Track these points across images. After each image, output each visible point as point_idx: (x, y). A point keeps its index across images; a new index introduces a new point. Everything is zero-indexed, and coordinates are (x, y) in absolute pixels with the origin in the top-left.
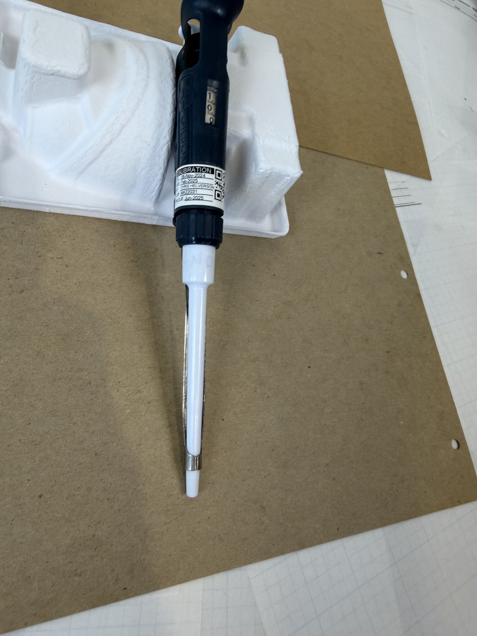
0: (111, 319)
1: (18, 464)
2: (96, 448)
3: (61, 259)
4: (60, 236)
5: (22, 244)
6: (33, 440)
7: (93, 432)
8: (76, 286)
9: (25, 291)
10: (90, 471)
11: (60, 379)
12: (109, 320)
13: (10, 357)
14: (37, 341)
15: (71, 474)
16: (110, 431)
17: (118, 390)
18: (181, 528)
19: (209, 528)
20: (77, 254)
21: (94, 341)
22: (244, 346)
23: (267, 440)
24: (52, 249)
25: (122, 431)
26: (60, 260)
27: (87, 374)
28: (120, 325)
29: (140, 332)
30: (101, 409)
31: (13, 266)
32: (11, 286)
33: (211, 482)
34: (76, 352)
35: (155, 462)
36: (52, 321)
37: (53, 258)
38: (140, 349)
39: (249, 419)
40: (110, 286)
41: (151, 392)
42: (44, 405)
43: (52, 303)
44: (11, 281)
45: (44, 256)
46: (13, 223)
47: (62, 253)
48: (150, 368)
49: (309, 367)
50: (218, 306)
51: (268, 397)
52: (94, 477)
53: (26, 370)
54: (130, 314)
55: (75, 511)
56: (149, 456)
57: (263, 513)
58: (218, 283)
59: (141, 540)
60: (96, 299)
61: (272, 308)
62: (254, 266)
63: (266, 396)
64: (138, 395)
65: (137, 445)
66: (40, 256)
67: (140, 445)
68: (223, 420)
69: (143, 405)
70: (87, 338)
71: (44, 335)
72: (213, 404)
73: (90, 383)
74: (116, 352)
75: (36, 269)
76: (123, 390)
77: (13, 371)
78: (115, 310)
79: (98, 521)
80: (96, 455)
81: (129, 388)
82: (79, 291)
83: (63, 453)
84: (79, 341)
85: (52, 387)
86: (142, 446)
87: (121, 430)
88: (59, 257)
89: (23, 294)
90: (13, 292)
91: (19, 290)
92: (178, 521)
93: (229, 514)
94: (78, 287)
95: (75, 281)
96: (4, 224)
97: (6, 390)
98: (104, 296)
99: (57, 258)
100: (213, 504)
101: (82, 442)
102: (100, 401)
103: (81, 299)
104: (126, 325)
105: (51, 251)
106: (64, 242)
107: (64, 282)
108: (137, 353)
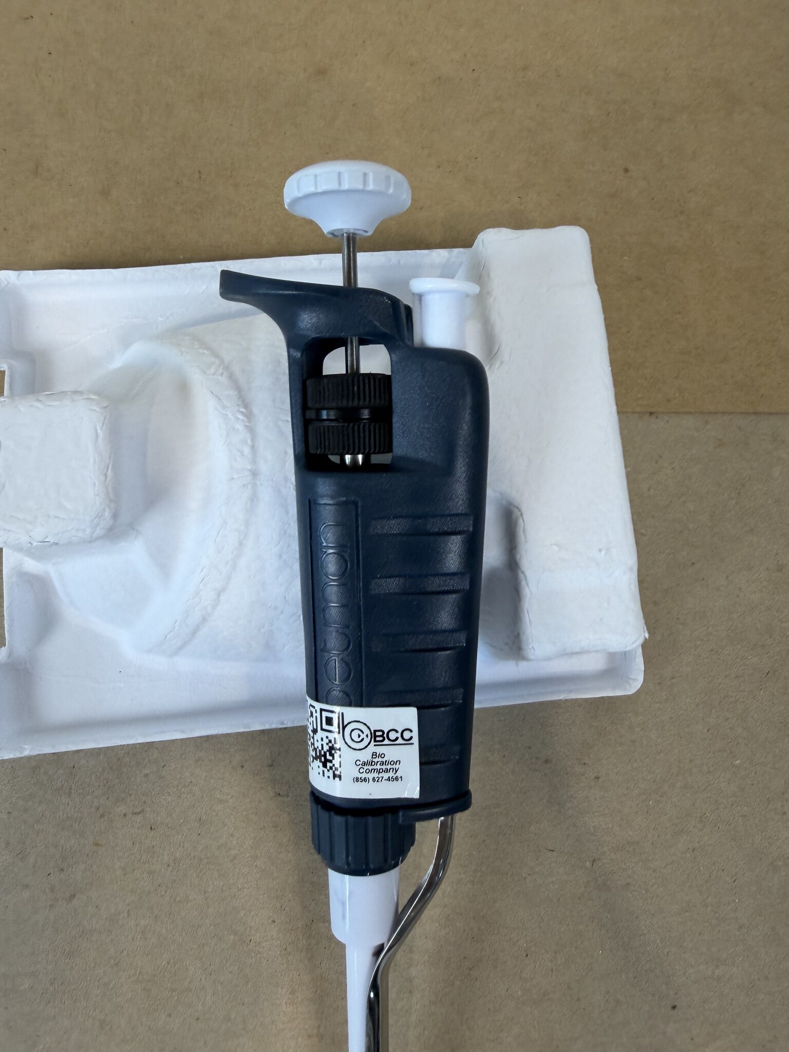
0: (236, 934)
3: (141, 815)
4: (138, 764)
5: (70, 795)
8: (170, 869)
9: (77, 896)
12: (231, 937)
14: (99, 998)
20: (169, 799)
21: (203, 989)
22: (515, 967)
24: (123, 795)
26: (139, 818)
28: (252, 945)
29: (290, 958)
31: (55, 846)
32: (53, 889)
36: (125, 953)
37: (125, 815)
43: (125, 914)
44: (52, 878)
45: (110, 813)
47: (143, 800)
48: (310, 1036)
49: (674, 1007)
61: (588, 864)
62: (547, 761)
66: (102, 816)
71: (111, 986)
75: (96, 844)
78: (242, 913)
82: (175, 881)
89: (74, 901)
90: (57, 900)
91: (67, 895)
95: (166, 859)
98: (221, 884)
99: (134, 814)
103: (178, 899)
104: (264, 944)
105: (123, 799)
106: (146, 775)
107: (147, 865)
108: (284, 1006)
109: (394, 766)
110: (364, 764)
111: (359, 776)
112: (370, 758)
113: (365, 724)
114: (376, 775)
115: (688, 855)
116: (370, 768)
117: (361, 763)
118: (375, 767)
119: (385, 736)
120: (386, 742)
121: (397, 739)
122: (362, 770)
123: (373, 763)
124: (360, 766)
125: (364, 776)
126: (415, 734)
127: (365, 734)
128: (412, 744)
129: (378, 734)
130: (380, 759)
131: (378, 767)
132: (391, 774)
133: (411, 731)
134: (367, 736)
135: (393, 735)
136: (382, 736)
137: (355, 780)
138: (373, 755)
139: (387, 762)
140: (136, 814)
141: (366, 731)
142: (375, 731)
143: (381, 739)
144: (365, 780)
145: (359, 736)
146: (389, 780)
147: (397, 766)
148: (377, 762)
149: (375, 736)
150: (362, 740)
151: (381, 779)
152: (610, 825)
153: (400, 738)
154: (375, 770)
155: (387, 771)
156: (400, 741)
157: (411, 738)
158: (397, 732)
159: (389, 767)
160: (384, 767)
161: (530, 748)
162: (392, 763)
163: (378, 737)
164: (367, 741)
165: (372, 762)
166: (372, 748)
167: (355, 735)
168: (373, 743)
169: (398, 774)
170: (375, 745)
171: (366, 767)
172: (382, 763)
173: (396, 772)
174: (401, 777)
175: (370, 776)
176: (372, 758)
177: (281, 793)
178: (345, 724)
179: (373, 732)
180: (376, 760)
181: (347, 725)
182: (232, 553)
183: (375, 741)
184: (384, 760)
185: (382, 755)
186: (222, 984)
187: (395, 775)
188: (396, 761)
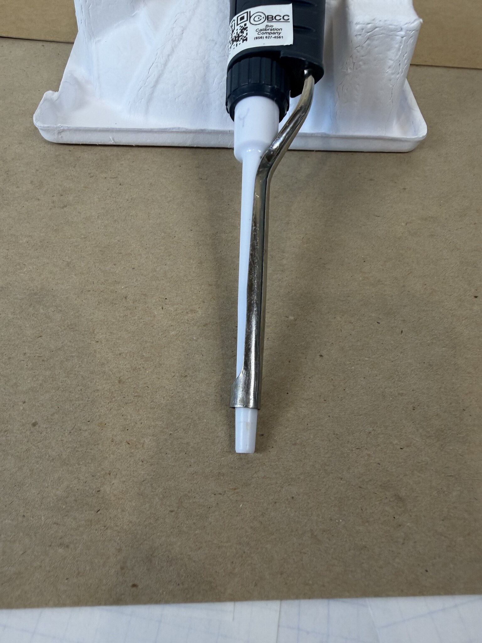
0: (165, 233)
1: (15, 381)
2: (122, 374)
3: (115, 179)
5: (74, 167)
6: (41, 356)
7: (120, 354)
8: (128, 202)
9: (68, 207)
10: (108, 402)
11: (89, 291)
13: (35, 267)
14: (70, 252)
15: (81, 402)
16: (144, 354)
17: (162, 308)
18: (241, 506)
19: (292, 515)
20: (134, 174)
21: (140, 255)
22: (357, 266)
23: (401, 392)
24: (106, 170)
25: (161, 356)
26: (113, 180)
27: (123, 288)
28: (176, 239)
29: (201, 247)
30: (137, 327)
31: (60, 185)
32: (53, 202)
33: (298, 442)
34: (115, 265)
35: (207, 402)
36: (92, 233)
37: (106, 178)
38: (199, 265)
39: (366, 359)
40: (168, 202)
41: (209, 313)
42: (63, 318)
43: (96, 217)
44: (54, 198)
45: (96, 176)
47: (118, 173)
48: (210, 285)
49: (476, 297)
50: (316, 221)
51: (402, 332)
52: (112, 410)
53: (51, 280)
54: (190, 229)
55: (77, 451)
56: (197, 392)
57: (400, 508)
59: (172, 511)
60: (149, 214)
61: (403, 224)
62: (371, 180)
63: (398, 330)
64: (190, 315)
65: (182, 376)
66: (92, 177)
67: (186, 376)
68: (321, 356)
69: (196, 327)
70: (132, 251)
71: (79, 247)
72: (304, 334)
73: (126, 298)
74: (165, 266)
75: (85, 187)
76: (170, 309)
77: (35, 280)
78: (171, 225)
79: (108, 472)
80: (120, 382)
81: (177, 306)
82: (130, 207)
83: (75, 374)
84: (121, 253)
85: (77, 299)
86: (188, 379)
87: (160, 354)
89: (65, 209)
90: (55, 207)
91: (62, 206)
92: (237, 493)
93: (333, 499)
95: (127, 197)
96: (62, 152)
97: (22, 299)
99: (111, 178)
100: (302, 477)
101: (103, 364)
102: (136, 318)
103: (131, 215)
104: (184, 239)
106: (122, 164)
107: (114, 199)
108: (194, 269)
109: (278, 31)
110: (261, 30)
111: (258, 36)
112: (264, 28)
113: (262, 13)
114: (268, 35)
116: (264, 32)
117: (259, 30)
118: (267, 31)
119: (274, 18)
120: (274, 20)
121: (280, 19)
122: (259, 33)
123: (266, 30)
125: (260, 36)
126: (291, 18)
128: (289, 22)
129: (270, 17)
130: (270, 28)
131: (269, 31)
132: (276, 35)
133: (289, 16)
134: (263, 18)
135: (278, 18)
137: (255, 38)
138: (266, 26)
139: (274, 29)
140: (112, 178)
141: (263, 16)
142: (268, 16)
143: (271, 19)
144: (261, 37)
145: (259, 18)
146: (275, 38)
147: (280, 31)
148: (269, 29)
149: (268, 18)
150: (261, 19)
151: (270, 37)
154: (267, 33)
155: (274, 33)
156: (282, 20)
157: (289, 19)
158: (280, 16)
159: (276, 31)
160: (272, 32)
161: (360, 174)
162: (277, 30)
164: (263, 20)
166: (266, 23)
167: (256, 19)
169: (281, 35)
171: (262, 32)
172: (272, 30)
173: (279, 34)
174: (282, 37)
175: (265, 36)
177: (203, 178)
178: (251, 15)
180: (268, 28)
181: (252, 16)
183: (268, 20)
184: (273, 28)
185: (272, 26)
186: (152, 254)
187: (279, 36)
188: (280, 29)
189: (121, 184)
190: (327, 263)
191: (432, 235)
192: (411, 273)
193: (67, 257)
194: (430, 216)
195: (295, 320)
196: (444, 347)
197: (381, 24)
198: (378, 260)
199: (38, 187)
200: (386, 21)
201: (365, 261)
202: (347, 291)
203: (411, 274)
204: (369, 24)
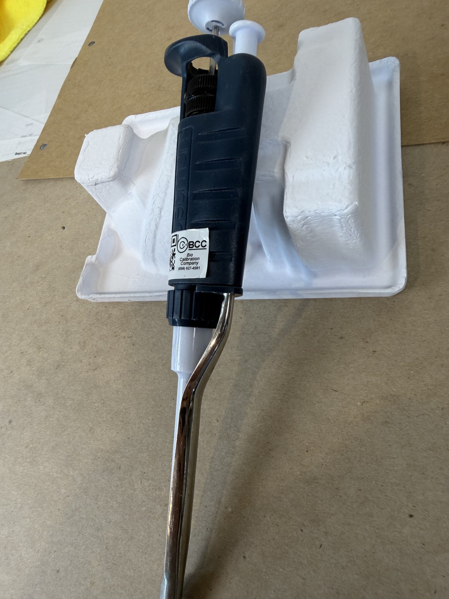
2: (108, 541)
4: (135, 315)
5: (106, 325)
6: (67, 513)
9: (98, 369)
11: (99, 458)
12: (153, 402)
13: (72, 430)
14: (93, 417)
16: (123, 526)
17: (141, 482)
20: (144, 333)
21: (135, 424)
22: (299, 456)
24: (126, 328)
26: (129, 339)
27: (120, 458)
28: (161, 408)
30: (122, 499)
31: (96, 346)
32: (90, 364)
37: (125, 337)
43: (113, 381)
44: (91, 359)
45: (119, 336)
46: (106, 307)
47: (133, 331)
49: (411, 516)
50: (275, 394)
51: (321, 546)
53: (79, 444)
54: (173, 397)
56: (151, 570)
58: (281, 363)
60: (148, 378)
61: (359, 403)
62: (341, 338)
63: (318, 543)
64: (157, 492)
68: (244, 557)
72: (236, 530)
73: (120, 468)
74: (149, 439)
75: (111, 348)
76: (145, 483)
78: (160, 392)
80: (106, 548)
81: (151, 482)
82: (136, 370)
86: (147, 556)
88: (130, 336)
89: (96, 371)
90: (90, 369)
91: (94, 368)
94: (136, 366)
95: (135, 360)
96: (100, 308)
97: (62, 460)
103: (135, 379)
105: (126, 330)
106: (137, 321)
109: (196, 261)
110: (184, 260)
111: (181, 266)
112: (186, 257)
113: (186, 239)
114: (188, 266)
115: (437, 411)
116: (186, 262)
117: (182, 259)
118: (188, 261)
119: (194, 244)
120: (194, 248)
121: (199, 246)
122: (182, 263)
124: (182, 261)
125: (183, 266)
126: (208, 244)
127: (185, 244)
128: (206, 249)
129: (191, 243)
130: (191, 257)
131: (189, 261)
132: (195, 265)
133: (206, 242)
135: (197, 244)
136: (192, 245)
137: (179, 268)
138: (188, 255)
139: (193, 259)
141: (186, 242)
142: (190, 242)
144: (183, 268)
145: (183, 245)
146: (194, 269)
147: (198, 261)
148: (189, 258)
149: (190, 245)
150: (184, 247)
151: (190, 268)
152: (379, 382)
153: (200, 246)
154: (188, 263)
155: (193, 263)
156: (200, 247)
157: (206, 246)
158: (199, 242)
159: (194, 261)
160: (192, 261)
161: (332, 329)
162: (196, 259)
163: (191, 245)
164: (186, 247)
165: (187, 258)
166: (188, 251)
167: (181, 245)
168: (188, 248)
169: (198, 266)
170: (189, 250)
171: (184, 262)
172: (191, 259)
173: (197, 264)
174: (199, 267)
175: (186, 266)
176: (187, 256)
179: (189, 242)
180: (188, 257)
182: (165, 186)
183: (190, 247)
184: (192, 257)
185: (192, 255)
186: (143, 424)
187: (197, 266)
188: (198, 258)
189: (134, 345)
190: (273, 449)
191: (387, 422)
192: (349, 472)
193: (90, 423)
194: (392, 393)
195: (232, 512)
196: (357, 574)
197: (312, 213)
198: (320, 451)
199: (83, 348)
200: (315, 210)
201: (307, 451)
202: (282, 486)
203: (349, 474)
204: (298, 216)
